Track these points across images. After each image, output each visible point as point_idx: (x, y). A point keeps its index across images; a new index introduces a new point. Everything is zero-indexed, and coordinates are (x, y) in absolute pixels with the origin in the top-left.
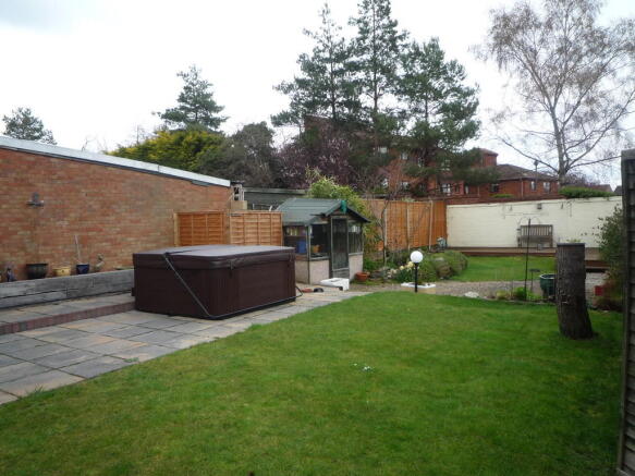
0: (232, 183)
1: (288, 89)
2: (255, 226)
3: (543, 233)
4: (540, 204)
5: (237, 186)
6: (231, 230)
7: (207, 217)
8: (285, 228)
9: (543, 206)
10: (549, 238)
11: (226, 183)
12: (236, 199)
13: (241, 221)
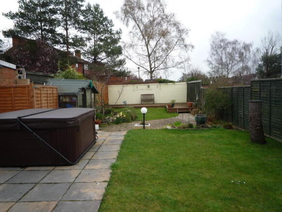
0: (17, 67)
1: (13, 16)
2: (46, 95)
3: (150, 97)
4: (149, 85)
5: (21, 69)
6: (35, 99)
7: (12, 89)
8: (59, 96)
9: (150, 86)
10: (153, 100)
11: (13, 66)
12: (20, 77)
13: (39, 92)
